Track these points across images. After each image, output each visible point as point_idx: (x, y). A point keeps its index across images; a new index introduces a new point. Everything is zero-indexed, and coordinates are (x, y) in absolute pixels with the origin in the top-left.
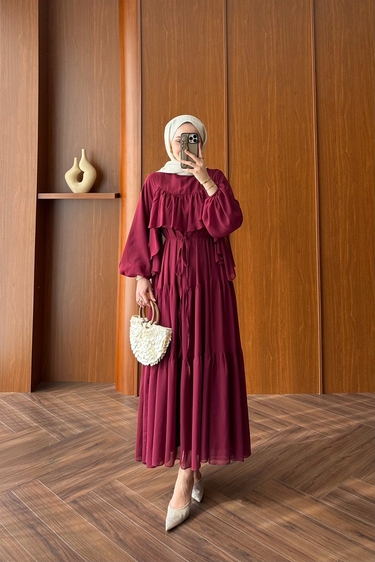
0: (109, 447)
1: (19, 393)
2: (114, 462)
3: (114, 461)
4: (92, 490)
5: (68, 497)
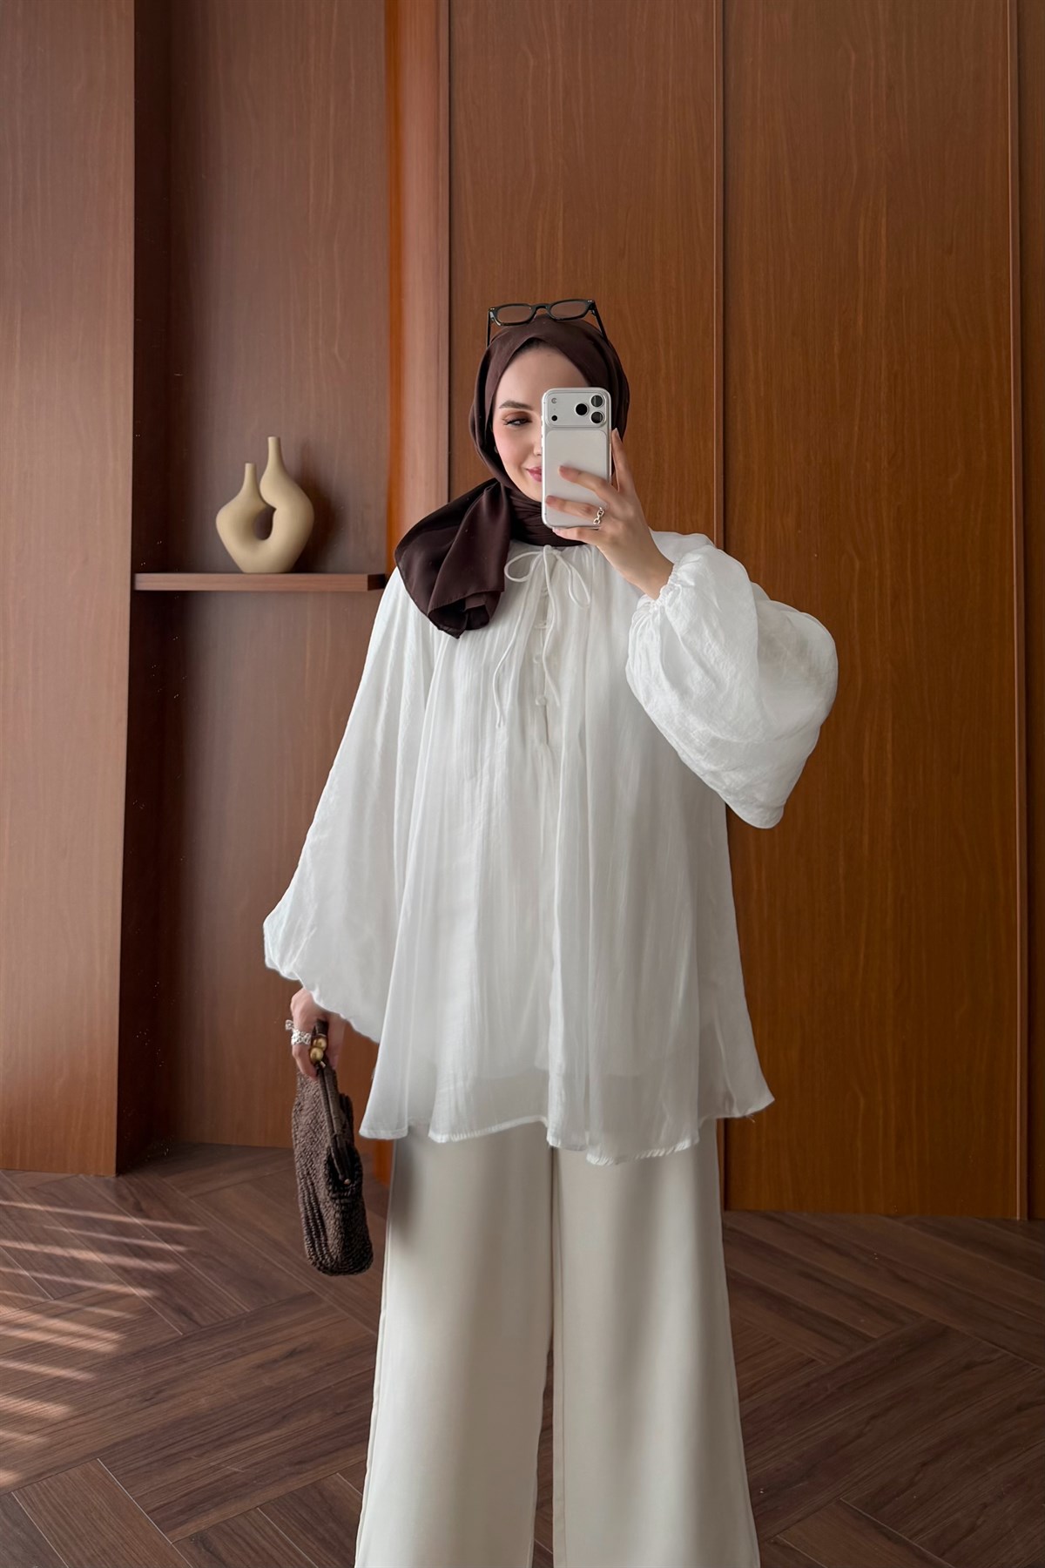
0: (329, 1365)
1: (81, 1176)
2: (338, 1414)
3: (338, 1412)
4: (259, 1504)
5: (181, 1524)
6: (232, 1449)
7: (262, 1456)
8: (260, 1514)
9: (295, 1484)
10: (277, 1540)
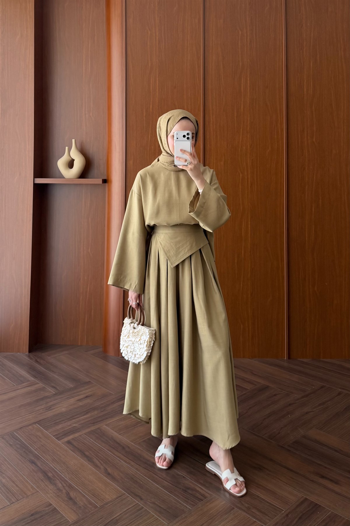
2: (102, 411)
4: (84, 433)
5: (63, 438)
6: (73, 421)
7: (83, 422)
8: (84, 436)
9: (93, 428)
10: (90, 441)
